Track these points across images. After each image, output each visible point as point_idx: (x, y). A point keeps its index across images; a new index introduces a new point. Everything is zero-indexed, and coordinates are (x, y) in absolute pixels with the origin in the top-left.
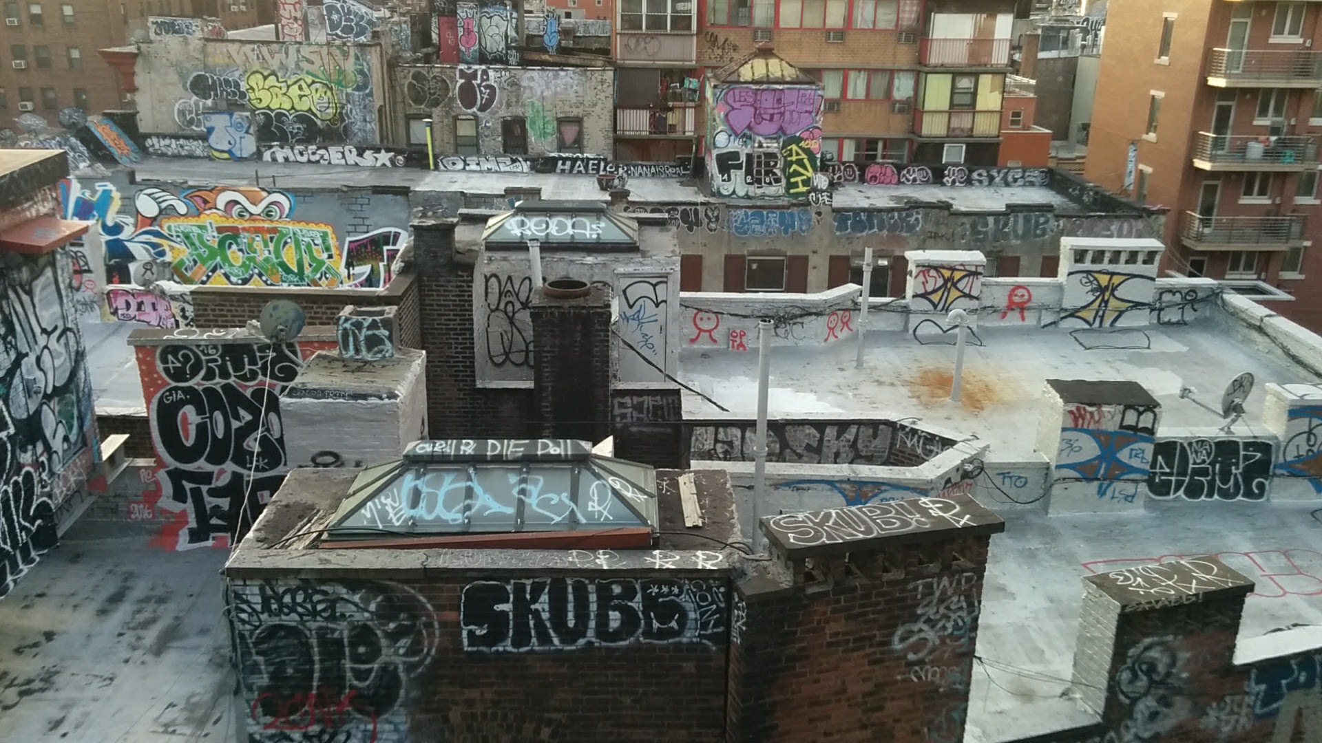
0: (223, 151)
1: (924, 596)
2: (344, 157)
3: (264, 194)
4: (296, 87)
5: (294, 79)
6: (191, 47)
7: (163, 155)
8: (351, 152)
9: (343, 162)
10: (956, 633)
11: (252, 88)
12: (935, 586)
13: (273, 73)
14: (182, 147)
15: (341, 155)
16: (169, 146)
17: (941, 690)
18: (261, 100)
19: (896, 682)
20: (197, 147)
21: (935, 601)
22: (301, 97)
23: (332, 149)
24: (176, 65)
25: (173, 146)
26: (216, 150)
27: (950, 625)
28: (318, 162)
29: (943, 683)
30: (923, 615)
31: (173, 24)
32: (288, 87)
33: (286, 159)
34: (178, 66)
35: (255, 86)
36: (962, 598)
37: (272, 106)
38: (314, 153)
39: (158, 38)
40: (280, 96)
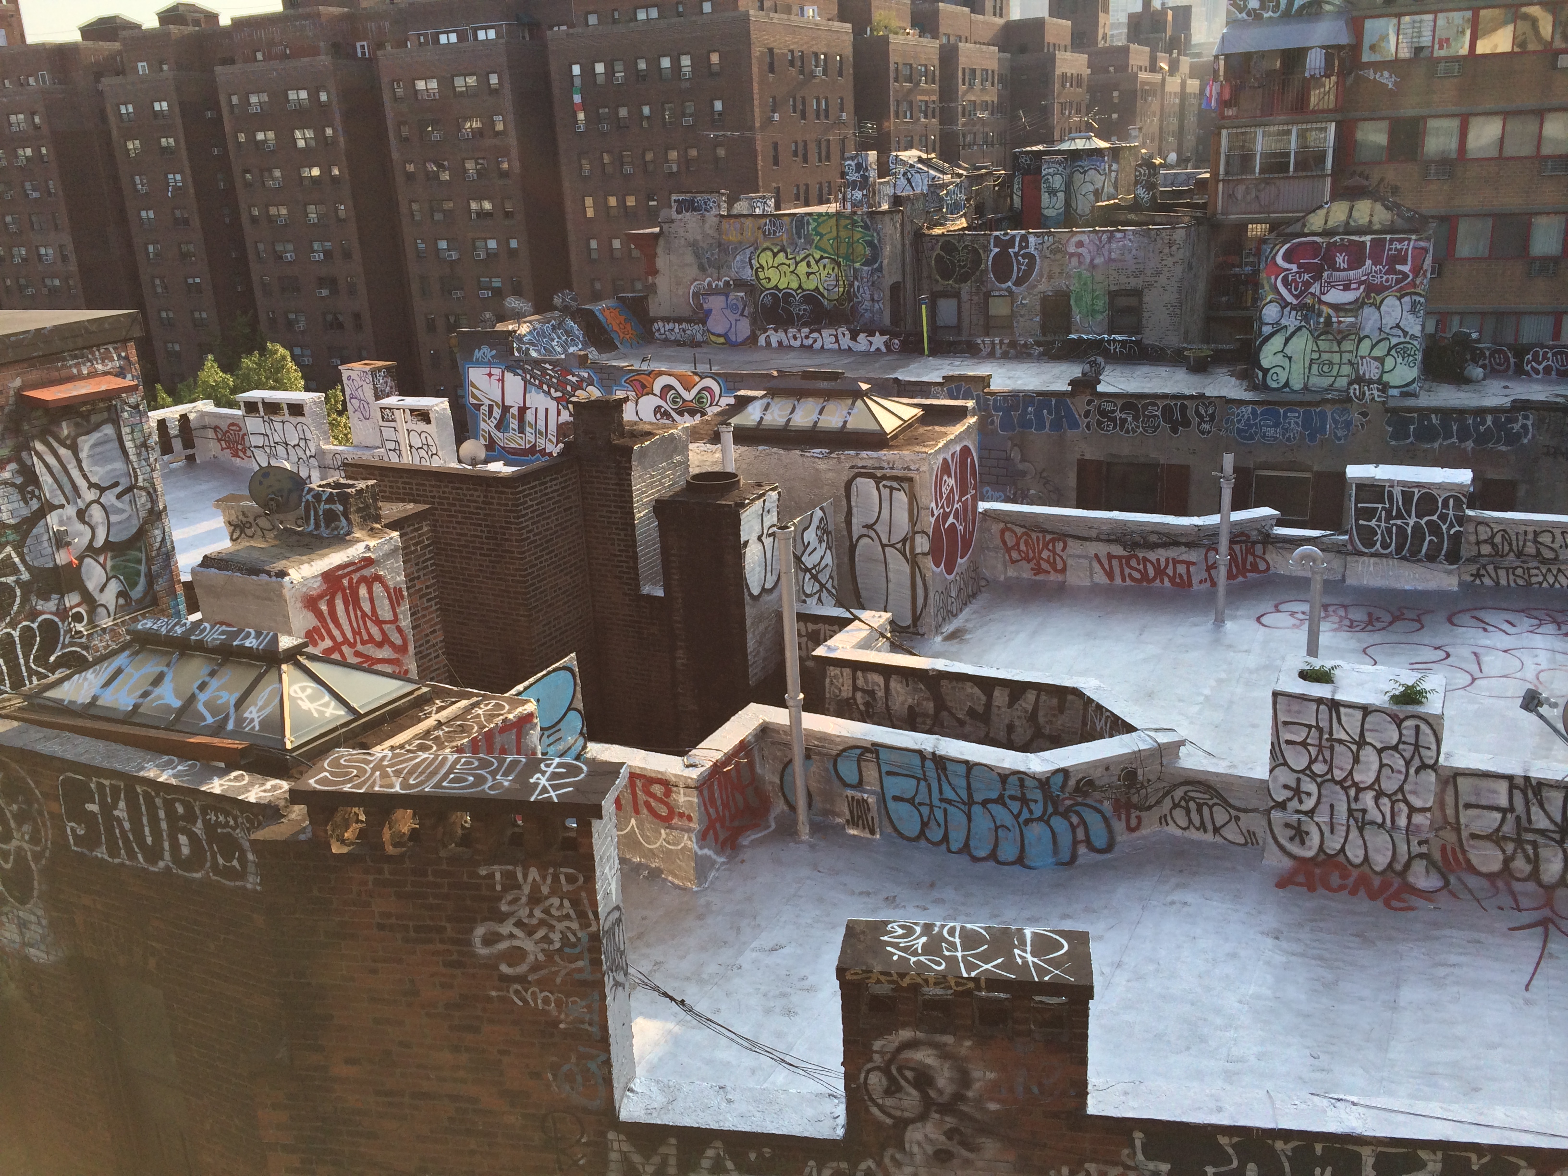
0: (719, 335)
1: (505, 889)
2: (837, 341)
3: (697, 379)
4: (804, 263)
5: (802, 256)
6: (707, 226)
7: (666, 340)
8: (844, 335)
9: (836, 346)
10: (567, 950)
11: (762, 267)
12: (520, 876)
13: (783, 250)
14: (684, 331)
15: (834, 340)
16: (673, 330)
17: (562, 1026)
18: (770, 279)
19: (489, 999)
20: (695, 331)
21: (524, 899)
22: (808, 274)
23: (825, 333)
24: (694, 245)
25: (677, 330)
26: (713, 334)
27: (556, 937)
28: (811, 346)
29: (563, 1016)
30: (511, 914)
31: (692, 201)
32: (797, 264)
33: (780, 343)
34: (693, 245)
35: (765, 264)
36: (566, 903)
37: (781, 287)
38: (807, 337)
39: (680, 216)
40: (788, 274)
